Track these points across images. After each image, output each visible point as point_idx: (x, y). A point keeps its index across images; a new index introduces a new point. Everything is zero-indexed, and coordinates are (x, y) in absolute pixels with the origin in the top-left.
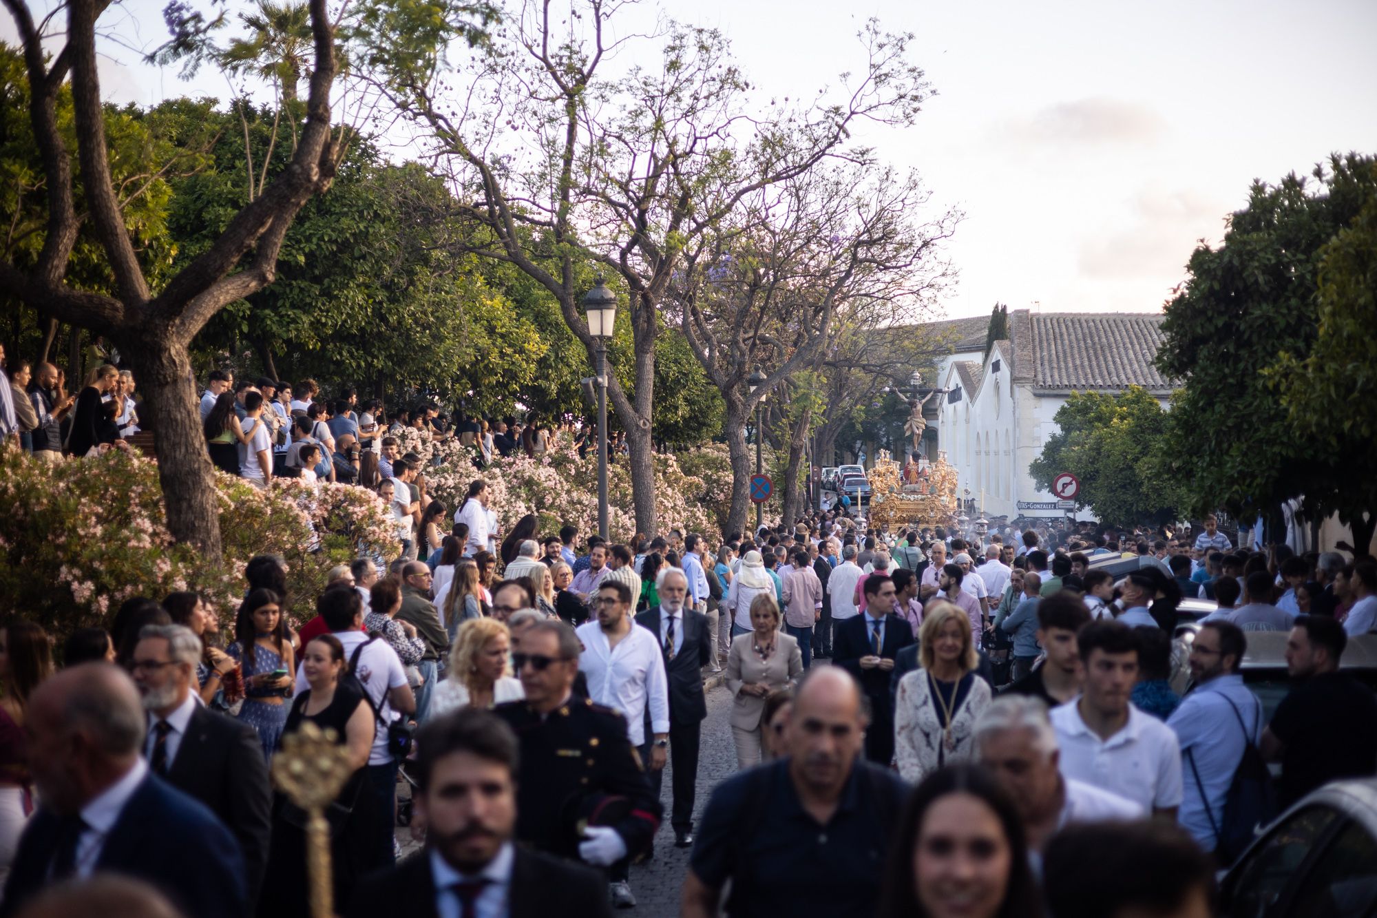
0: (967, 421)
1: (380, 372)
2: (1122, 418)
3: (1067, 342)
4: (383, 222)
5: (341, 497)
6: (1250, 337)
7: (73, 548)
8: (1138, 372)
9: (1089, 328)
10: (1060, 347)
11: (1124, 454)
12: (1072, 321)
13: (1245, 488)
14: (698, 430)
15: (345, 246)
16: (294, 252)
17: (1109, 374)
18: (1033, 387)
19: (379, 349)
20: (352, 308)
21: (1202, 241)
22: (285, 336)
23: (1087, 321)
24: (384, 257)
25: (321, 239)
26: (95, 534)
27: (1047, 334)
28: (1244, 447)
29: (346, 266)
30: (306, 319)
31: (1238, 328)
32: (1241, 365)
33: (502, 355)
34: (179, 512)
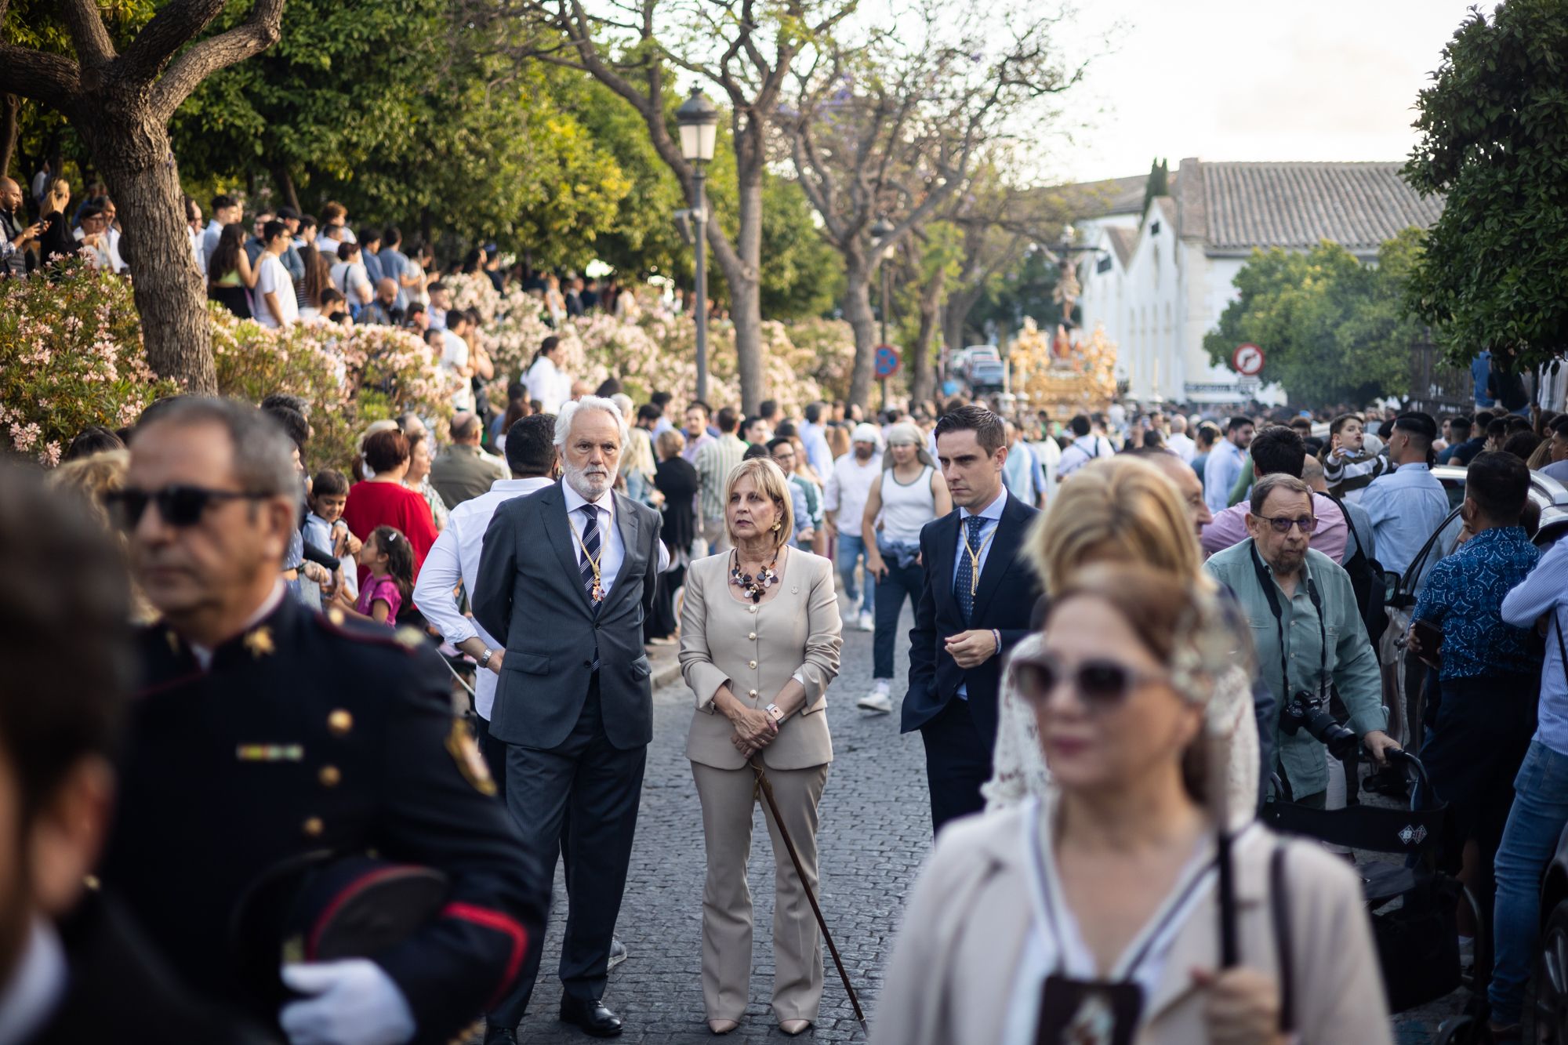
0: (1120, 295)
1: (426, 211)
2: (1315, 279)
3: (1244, 194)
4: (427, 16)
5: (378, 344)
6: (1533, 132)
7: (13, 380)
8: (1330, 229)
9: (1270, 178)
10: (1236, 201)
11: (1322, 318)
12: (1251, 171)
13: (1522, 324)
14: (806, 299)
15: (379, 45)
16: (317, 52)
17: (1295, 231)
18: (1206, 247)
19: (425, 182)
20: (391, 127)
21: (1473, 9)
22: (306, 158)
23: (1268, 171)
24: (429, 62)
25: (350, 35)
26: (41, 361)
27: (1221, 184)
28: (1523, 272)
29: (381, 71)
30: (333, 139)
31: (1517, 121)
32: (1520, 170)
33: (575, 194)
34: (161, 340)
